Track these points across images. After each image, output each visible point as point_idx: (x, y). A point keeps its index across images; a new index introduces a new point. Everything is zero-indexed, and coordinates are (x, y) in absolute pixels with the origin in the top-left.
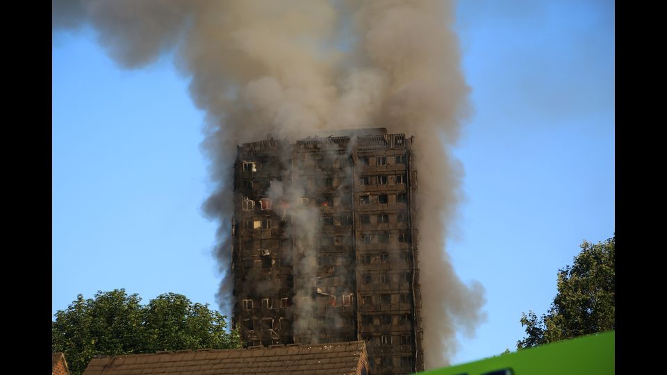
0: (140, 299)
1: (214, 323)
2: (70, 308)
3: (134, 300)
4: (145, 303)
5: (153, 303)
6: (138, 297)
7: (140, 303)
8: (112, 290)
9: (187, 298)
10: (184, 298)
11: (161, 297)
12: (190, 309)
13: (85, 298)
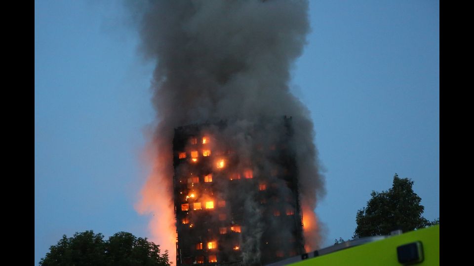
0: (103, 236)
1: (152, 250)
2: (59, 244)
3: (99, 238)
4: (106, 239)
5: (111, 238)
6: (101, 235)
7: (103, 239)
8: (85, 231)
9: (133, 235)
10: (131, 234)
11: (116, 235)
12: (135, 242)
13: (68, 237)
